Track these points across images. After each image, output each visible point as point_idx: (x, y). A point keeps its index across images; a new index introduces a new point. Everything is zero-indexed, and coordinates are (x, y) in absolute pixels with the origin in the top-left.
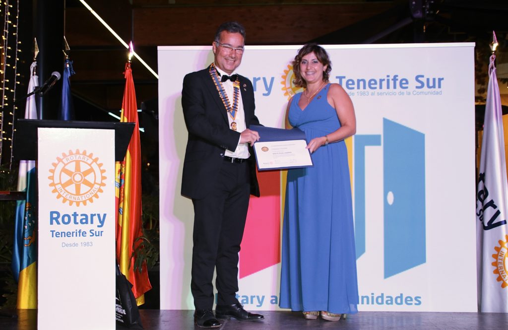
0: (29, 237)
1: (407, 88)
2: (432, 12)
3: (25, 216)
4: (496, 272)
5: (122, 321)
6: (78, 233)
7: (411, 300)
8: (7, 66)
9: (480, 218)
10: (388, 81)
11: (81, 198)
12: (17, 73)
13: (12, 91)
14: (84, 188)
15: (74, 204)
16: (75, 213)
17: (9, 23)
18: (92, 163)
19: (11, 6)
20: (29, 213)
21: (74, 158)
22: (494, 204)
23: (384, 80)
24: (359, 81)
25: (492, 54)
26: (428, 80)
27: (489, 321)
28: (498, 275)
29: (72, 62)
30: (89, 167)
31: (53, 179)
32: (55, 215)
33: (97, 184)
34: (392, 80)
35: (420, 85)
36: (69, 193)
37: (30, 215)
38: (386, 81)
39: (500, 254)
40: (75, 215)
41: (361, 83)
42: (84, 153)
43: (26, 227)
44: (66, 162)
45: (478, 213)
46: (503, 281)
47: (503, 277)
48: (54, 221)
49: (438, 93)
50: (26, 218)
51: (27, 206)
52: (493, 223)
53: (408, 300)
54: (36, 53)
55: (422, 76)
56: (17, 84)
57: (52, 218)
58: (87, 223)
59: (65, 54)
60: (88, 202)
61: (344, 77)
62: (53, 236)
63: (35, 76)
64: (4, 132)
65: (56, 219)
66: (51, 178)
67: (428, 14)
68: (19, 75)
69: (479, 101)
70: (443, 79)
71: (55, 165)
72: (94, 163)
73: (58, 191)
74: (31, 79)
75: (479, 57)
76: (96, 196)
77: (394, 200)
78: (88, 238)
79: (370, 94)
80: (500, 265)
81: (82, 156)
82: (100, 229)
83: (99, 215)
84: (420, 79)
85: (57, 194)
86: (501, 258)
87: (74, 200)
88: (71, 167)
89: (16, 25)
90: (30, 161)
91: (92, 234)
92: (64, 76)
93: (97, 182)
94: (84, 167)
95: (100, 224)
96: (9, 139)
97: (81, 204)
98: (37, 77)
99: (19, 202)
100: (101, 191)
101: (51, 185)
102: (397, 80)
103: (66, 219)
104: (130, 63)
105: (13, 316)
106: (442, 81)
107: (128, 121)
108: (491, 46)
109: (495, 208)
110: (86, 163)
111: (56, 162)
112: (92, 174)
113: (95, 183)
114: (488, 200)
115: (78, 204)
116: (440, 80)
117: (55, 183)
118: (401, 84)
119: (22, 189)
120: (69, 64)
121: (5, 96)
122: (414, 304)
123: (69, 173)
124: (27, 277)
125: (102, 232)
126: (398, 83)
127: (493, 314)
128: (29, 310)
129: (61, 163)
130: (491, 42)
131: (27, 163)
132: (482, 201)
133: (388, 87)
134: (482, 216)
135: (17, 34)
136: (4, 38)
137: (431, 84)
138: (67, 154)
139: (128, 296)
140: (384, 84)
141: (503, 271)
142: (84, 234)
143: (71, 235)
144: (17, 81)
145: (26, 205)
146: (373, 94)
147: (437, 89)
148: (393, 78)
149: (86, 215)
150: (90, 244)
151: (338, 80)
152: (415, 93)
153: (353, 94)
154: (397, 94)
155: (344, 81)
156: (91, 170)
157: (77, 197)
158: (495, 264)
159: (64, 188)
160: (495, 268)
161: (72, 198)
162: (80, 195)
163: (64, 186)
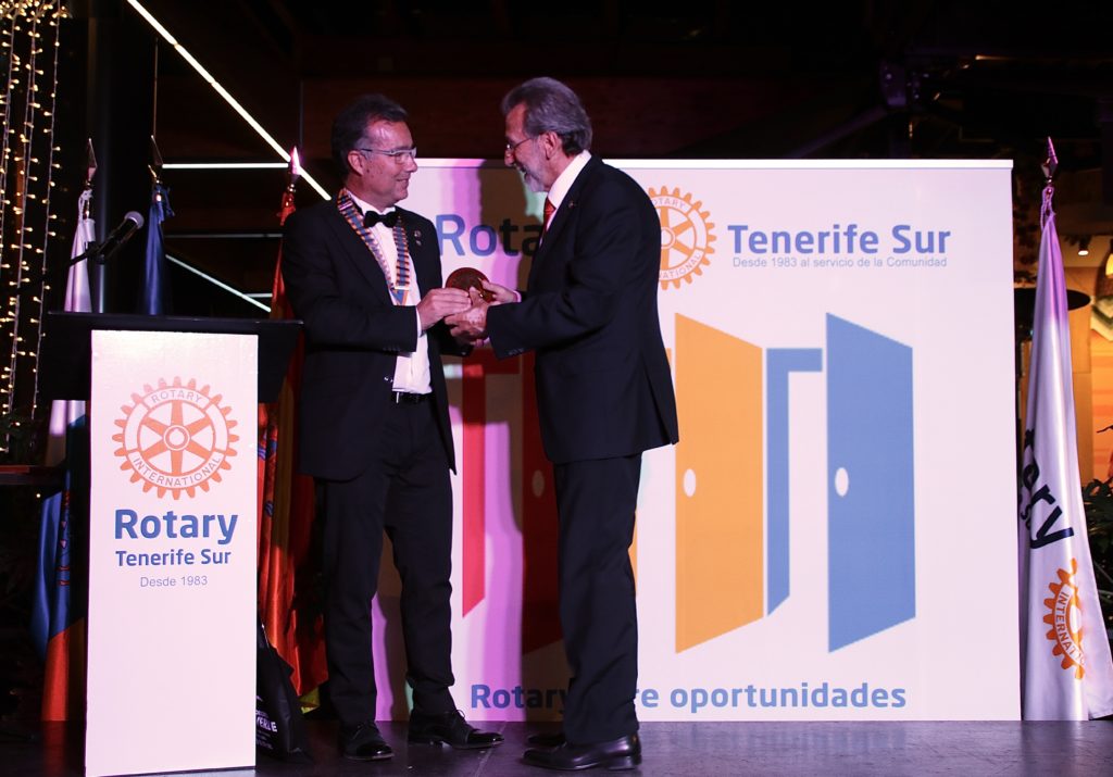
1: (875, 251)
3: (62, 518)
4: (1052, 635)
5: (270, 746)
6: (176, 557)
7: (886, 696)
8: (29, 199)
9: (1025, 524)
10: (837, 236)
11: (182, 482)
12: (51, 214)
13: (39, 251)
14: (190, 461)
15: (169, 494)
16: (170, 513)
17: (35, 108)
18: (207, 407)
19: (41, 72)
21: (170, 395)
22: (1050, 493)
23: (828, 234)
25: (1046, 185)
26: (918, 235)
27: (1039, 736)
28: (1054, 643)
29: (169, 190)
30: (202, 415)
31: (123, 441)
32: (126, 519)
33: (219, 451)
34: (845, 234)
35: (901, 245)
36: (155, 469)
38: (832, 236)
39: (1059, 599)
40: (170, 517)
41: (781, 240)
42: (192, 386)
43: (64, 543)
44: (151, 405)
45: (1024, 514)
46: (1065, 654)
47: (1064, 647)
48: (124, 531)
49: (938, 263)
50: (64, 524)
51: (67, 499)
52: (1047, 534)
53: (879, 697)
54: (92, 171)
55: (907, 228)
56: (50, 236)
57: (119, 525)
58: (195, 534)
59: (154, 174)
60: (198, 490)
61: (745, 228)
62: (121, 564)
63: (88, 219)
64: (20, 339)
65: (129, 527)
66: (119, 438)
67: (917, 100)
68: (54, 217)
69: (1023, 280)
70: (948, 234)
71: (128, 410)
72: (213, 406)
73: (133, 467)
74: (80, 226)
75: (1020, 192)
76: (217, 477)
77: (850, 486)
78: (197, 567)
79: (799, 262)
80: (1059, 622)
81: (186, 392)
82: (224, 548)
83: (221, 518)
84: (901, 232)
85: (130, 472)
86: (1061, 606)
87: (168, 486)
88: (163, 415)
89: (49, 111)
90: (74, 403)
91: (206, 560)
92: (151, 220)
93: (217, 446)
94: (190, 415)
95: (224, 538)
96: (32, 354)
97: (184, 494)
98: (93, 221)
100: (225, 466)
101: (119, 453)
102: (855, 234)
103: (151, 527)
104: (293, 194)
105: (33, 737)
106: (947, 239)
108: (1044, 168)
109: (1051, 503)
110: (197, 407)
111: (131, 403)
112: (209, 429)
113: (214, 449)
114: (1039, 486)
115: (176, 494)
116: (943, 235)
117: (128, 448)
118: (863, 243)
119: (55, 461)
120: (161, 194)
121: (25, 263)
122: (890, 705)
123: (157, 427)
125: (227, 554)
126: (856, 240)
127: (1046, 724)
129: (140, 406)
130: (1044, 160)
131: (68, 404)
132: (1030, 487)
133: (837, 250)
134: (1030, 518)
135: (51, 130)
136: (24, 140)
137: (925, 245)
138: (155, 386)
139: (281, 692)
140: (829, 241)
141: (1065, 634)
142: (189, 559)
143: (161, 561)
144: (50, 230)
145: (64, 496)
146: (804, 264)
147: (936, 254)
148: (846, 230)
149: (193, 519)
150: (201, 580)
151: (733, 232)
152: (891, 262)
153: (764, 263)
154: (855, 264)
155: (745, 236)
156: (206, 422)
157: (175, 478)
158: (1049, 619)
159: (146, 460)
160: (1050, 627)
161: (164, 482)
162: (181, 474)
163: (148, 454)
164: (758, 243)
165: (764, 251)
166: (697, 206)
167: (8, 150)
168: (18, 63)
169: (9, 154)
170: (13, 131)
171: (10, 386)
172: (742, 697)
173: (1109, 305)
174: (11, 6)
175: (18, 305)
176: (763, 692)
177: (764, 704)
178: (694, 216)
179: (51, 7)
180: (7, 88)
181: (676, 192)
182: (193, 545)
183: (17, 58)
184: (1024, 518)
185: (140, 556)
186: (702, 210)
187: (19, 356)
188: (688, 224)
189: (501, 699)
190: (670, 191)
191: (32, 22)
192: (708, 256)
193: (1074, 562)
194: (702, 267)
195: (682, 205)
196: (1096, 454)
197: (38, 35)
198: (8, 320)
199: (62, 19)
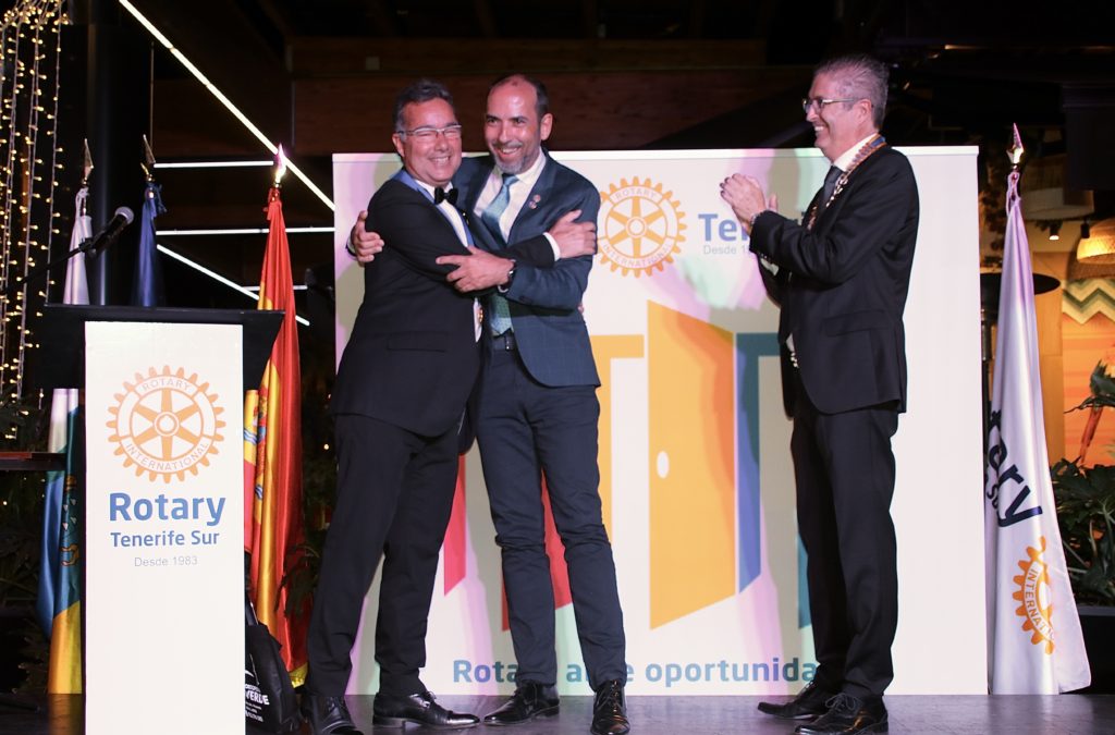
0: (73, 547)
3: (64, 503)
4: (1022, 611)
5: (260, 719)
6: (168, 539)
8: (34, 198)
9: (993, 503)
11: (172, 466)
12: (54, 212)
13: (43, 248)
14: (180, 446)
15: (160, 478)
16: (161, 497)
17: (39, 112)
18: (195, 395)
19: (44, 77)
20: (71, 497)
21: (160, 383)
22: (1018, 473)
25: (1012, 170)
27: (1009, 712)
28: (1025, 618)
29: (160, 187)
30: (190, 403)
31: (116, 427)
32: (120, 502)
33: (207, 437)
36: (148, 455)
37: (74, 502)
40: (162, 500)
42: (180, 373)
43: (66, 526)
44: (142, 392)
45: (990, 493)
46: (1035, 629)
47: (1034, 623)
48: (118, 513)
50: (66, 507)
51: (68, 483)
52: (1016, 512)
54: (88, 169)
56: (54, 234)
57: (114, 508)
58: (185, 516)
59: (147, 173)
60: (188, 473)
61: (715, 216)
62: (116, 545)
63: (85, 217)
64: (27, 332)
65: (123, 509)
66: (113, 424)
68: (58, 215)
69: (995, 265)
71: (120, 398)
72: (201, 394)
73: (126, 452)
74: (77, 223)
75: (992, 178)
76: (205, 462)
78: (188, 548)
80: (1029, 599)
81: (175, 380)
82: (213, 530)
83: (210, 501)
85: (123, 458)
86: (1031, 583)
87: (159, 470)
88: (154, 402)
89: (53, 114)
90: (73, 390)
91: (196, 541)
92: (145, 216)
93: (205, 433)
94: (180, 402)
95: (213, 520)
96: (38, 346)
97: (174, 477)
98: (90, 218)
99: (52, 474)
100: (213, 450)
101: (112, 439)
103: (143, 509)
104: (278, 189)
105: (39, 709)
107: (274, 307)
108: (1009, 154)
109: (1019, 482)
110: (186, 394)
111: (123, 391)
112: (196, 417)
113: (202, 435)
114: (1007, 465)
115: (167, 478)
117: (121, 434)
119: (57, 448)
120: (153, 191)
121: (31, 259)
123: (149, 414)
124: (69, 627)
125: (216, 535)
127: (1017, 698)
128: (72, 696)
129: (132, 394)
130: (1010, 146)
131: (68, 393)
132: (997, 468)
134: (997, 498)
135: (54, 132)
136: (29, 142)
138: (146, 375)
139: (272, 666)
141: (1034, 610)
142: (180, 539)
143: (154, 542)
144: (54, 228)
145: (65, 481)
149: (184, 502)
150: (192, 560)
151: (703, 221)
153: (733, 250)
155: (715, 224)
156: (194, 409)
157: (165, 463)
158: (1019, 596)
159: (138, 445)
160: (1020, 604)
161: (155, 467)
162: (171, 459)
163: (139, 440)
164: (728, 230)
165: (734, 238)
166: (668, 195)
167: (14, 152)
168: (23, 69)
169: (15, 156)
170: (18, 134)
171: (19, 377)
172: (715, 672)
173: (1080, 289)
174: (16, 14)
175: (25, 300)
176: (735, 666)
177: (736, 678)
179: (53, 15)
180: (12, 92)
181: (648, 183)
182: (184, 527)
183: (22, 64)
184: (990, 497)
185: (134, 537)
186: (673, 199)
187: (26, 348)
188: (660, 213)
189: (482, 674)
190: (642, 182)
191: (35, 29)
193: (1043, 540)
194: (673, 255)
195: (653, 195)
196: (1067, 435)
197: (41, 42)
198: (16, 313)
199: (63, 26)
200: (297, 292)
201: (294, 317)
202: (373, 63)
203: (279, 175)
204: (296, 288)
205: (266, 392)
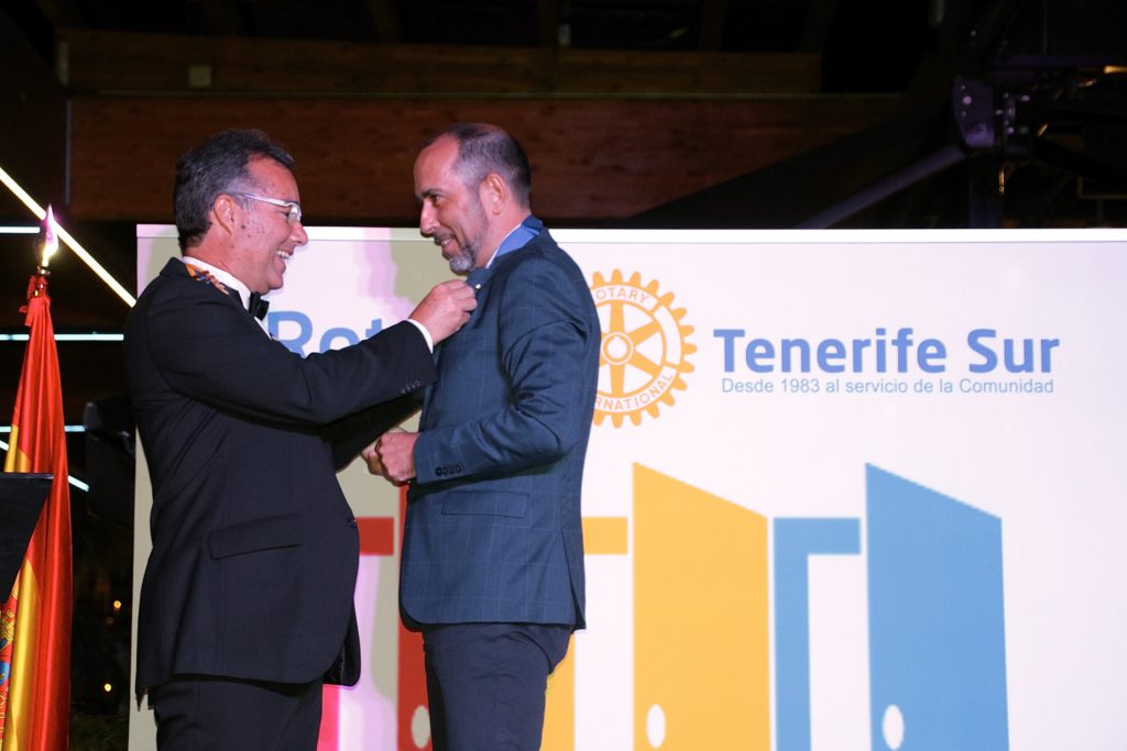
1: (941, 369)
2: (1024, 130)
10: (881, 345)
23: (867, 343)
24: (787, 345)
26: (1008, 344)
34: (894, 342)
35: (981, 360)
38: (873, 346)
41: (796, 352)
49: (1040, 388)
55: (991, 333)
61: (741, 333)
67: (1010, 136)
70: (1056, 343)
77: (906, 734)
79: (823, 387)
84: (982, 341)
102: (910, 343)
104: (46, 277)
106: (1054, 351)
107: (32, 468)
116: (1047, 345)
118: (922, 357)
126: (912, 352)
133: (881, 367)
137: (1019, 359)
140: (869, 355)
146: (832, 388)
147: (1037, 374)
148: (896, 337)
151: (721, 340)
152: (966, 386)
153: (768, 387)
154: (911, 387)
155: (740, 346)
164: (761, 356)
165: (769, 369)
166: (667, 300)
178: (663, 316)
181: (635, 280)
188: (653, 328)
190: (627, 278)
192: (684, 376)
194: (675, 393)
195: (643, 299)
200: (70, 435)
201: (65, 480)
202: (200, 76)
203: (49, 252)
204: (68, 429)
205: (14, 604)
